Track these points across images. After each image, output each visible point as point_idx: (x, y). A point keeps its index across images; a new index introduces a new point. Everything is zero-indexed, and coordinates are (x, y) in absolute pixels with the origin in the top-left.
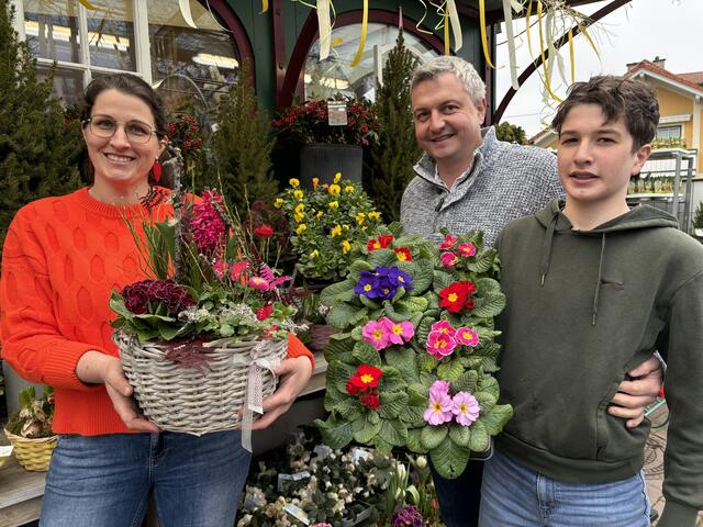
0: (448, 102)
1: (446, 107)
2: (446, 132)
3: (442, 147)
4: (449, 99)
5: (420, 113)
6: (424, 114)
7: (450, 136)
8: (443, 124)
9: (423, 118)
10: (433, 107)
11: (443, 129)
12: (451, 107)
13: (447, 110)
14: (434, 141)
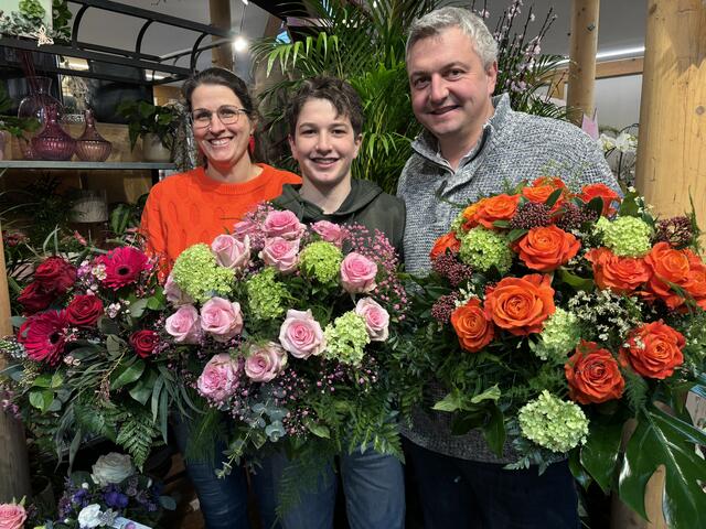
0: (453, 64)
1: (448, 71)
2: (449, 103)
3: (444, 120)
4: (453, 61)
5: (418, 77)
6: (423, 80)
7: (453, 108)
8: (446, 93)
9: (421, 85)
10: (434, 72)
11: (445, 99)
12: (456, 72)
13: (451, 76)
14: (433, 113)
